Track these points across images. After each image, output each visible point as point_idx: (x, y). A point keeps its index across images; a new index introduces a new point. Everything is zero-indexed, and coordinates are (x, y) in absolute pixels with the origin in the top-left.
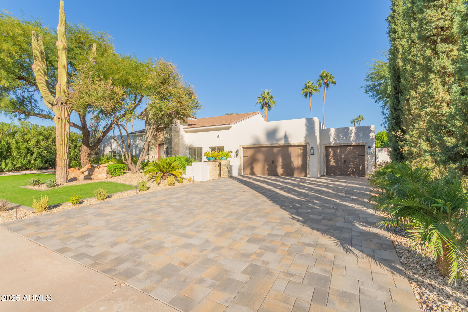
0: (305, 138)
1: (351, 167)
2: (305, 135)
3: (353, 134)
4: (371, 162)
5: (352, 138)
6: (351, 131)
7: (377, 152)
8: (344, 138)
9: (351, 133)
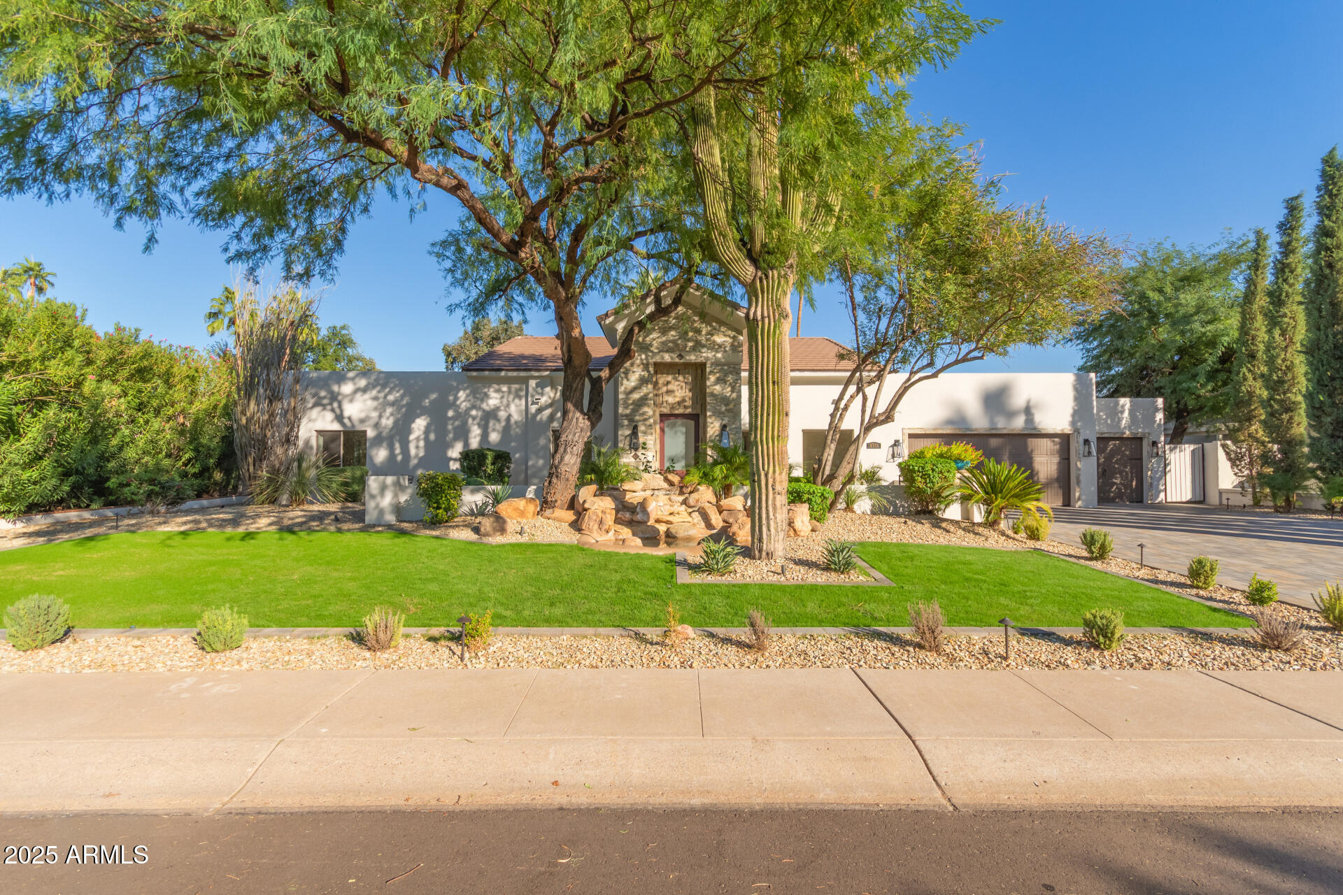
0: (1073, 416)
1: (1115, 483)
2: (1070, 411)
3: (1126, 414)
4: (1157, 472)
5: (1124, 422)
6: (1123, 406)
7: (1167, 452)
8: (1109, 421)
9: (1122, 412)
